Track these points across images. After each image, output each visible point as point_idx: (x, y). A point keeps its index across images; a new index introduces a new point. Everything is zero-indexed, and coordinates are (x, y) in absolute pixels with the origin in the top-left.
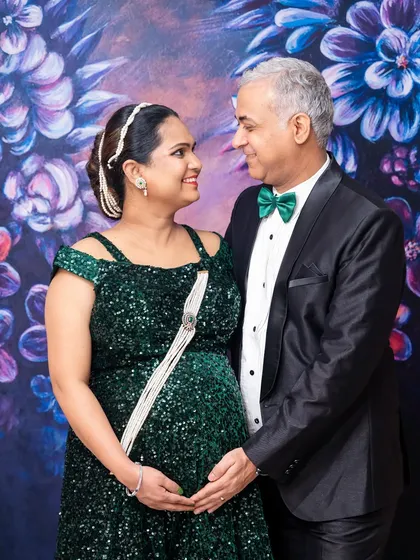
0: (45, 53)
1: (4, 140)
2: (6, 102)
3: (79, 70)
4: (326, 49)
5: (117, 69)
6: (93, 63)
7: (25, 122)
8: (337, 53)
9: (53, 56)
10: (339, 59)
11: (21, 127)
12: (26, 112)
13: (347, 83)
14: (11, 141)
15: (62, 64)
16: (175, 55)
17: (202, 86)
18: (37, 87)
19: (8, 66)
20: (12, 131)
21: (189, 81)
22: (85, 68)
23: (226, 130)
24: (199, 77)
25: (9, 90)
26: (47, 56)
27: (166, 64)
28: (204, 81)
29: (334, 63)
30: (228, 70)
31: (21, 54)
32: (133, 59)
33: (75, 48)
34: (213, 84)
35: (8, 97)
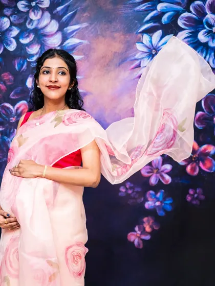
0: (50, 20)
1: (28, 59)
2: (30, 42)
3: (65, 29)
4: (180, 23)
5: (83, 29)
6: (72, 25)
7: (38, 52)
8: (185, 25)
9: (54, 22)
10: (186, 28)
11: (37, 54)
12: (39, 47)
13: (190, 39)
14: (31, 60)
15: (58, 25)
16: (110, 22)
17: (122, 37)
18: (45, 35)
19: (32, 25)
20: (32, 56)
21: (116, 35)
22: (68, 28)
23: (133, 58)
24: (121, 33)
25: (32, 37)
26: (51, 21)
27: (106, 26)
28: (123, 35)
29: (184, 29)
30: (135, 31)
31: (39, 20)
32: (91, 24)
33: (64, 18)
34: (127, 37)
35: (31, 40)
